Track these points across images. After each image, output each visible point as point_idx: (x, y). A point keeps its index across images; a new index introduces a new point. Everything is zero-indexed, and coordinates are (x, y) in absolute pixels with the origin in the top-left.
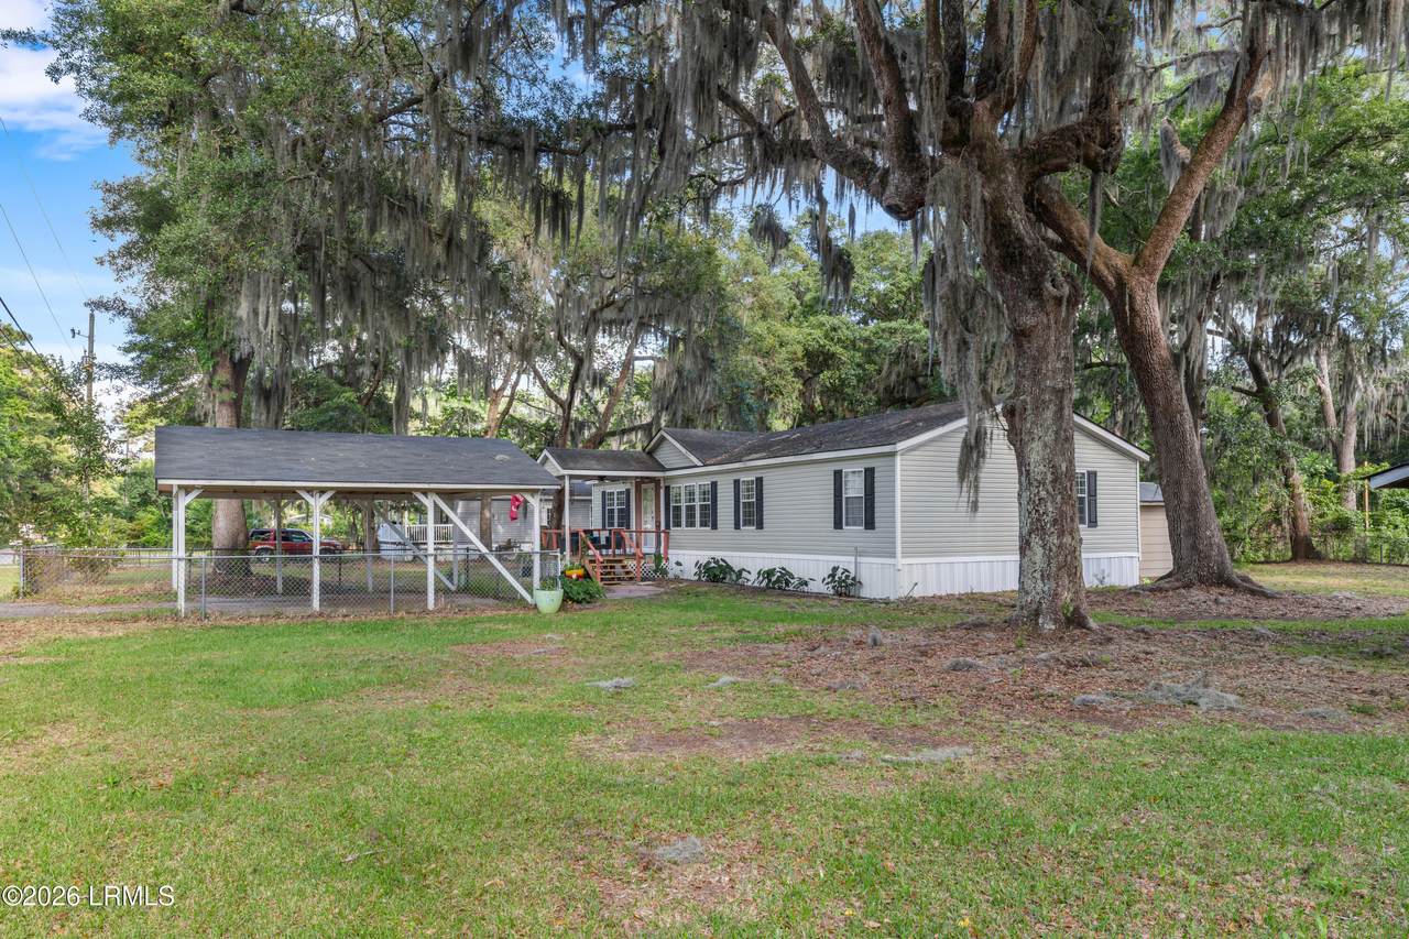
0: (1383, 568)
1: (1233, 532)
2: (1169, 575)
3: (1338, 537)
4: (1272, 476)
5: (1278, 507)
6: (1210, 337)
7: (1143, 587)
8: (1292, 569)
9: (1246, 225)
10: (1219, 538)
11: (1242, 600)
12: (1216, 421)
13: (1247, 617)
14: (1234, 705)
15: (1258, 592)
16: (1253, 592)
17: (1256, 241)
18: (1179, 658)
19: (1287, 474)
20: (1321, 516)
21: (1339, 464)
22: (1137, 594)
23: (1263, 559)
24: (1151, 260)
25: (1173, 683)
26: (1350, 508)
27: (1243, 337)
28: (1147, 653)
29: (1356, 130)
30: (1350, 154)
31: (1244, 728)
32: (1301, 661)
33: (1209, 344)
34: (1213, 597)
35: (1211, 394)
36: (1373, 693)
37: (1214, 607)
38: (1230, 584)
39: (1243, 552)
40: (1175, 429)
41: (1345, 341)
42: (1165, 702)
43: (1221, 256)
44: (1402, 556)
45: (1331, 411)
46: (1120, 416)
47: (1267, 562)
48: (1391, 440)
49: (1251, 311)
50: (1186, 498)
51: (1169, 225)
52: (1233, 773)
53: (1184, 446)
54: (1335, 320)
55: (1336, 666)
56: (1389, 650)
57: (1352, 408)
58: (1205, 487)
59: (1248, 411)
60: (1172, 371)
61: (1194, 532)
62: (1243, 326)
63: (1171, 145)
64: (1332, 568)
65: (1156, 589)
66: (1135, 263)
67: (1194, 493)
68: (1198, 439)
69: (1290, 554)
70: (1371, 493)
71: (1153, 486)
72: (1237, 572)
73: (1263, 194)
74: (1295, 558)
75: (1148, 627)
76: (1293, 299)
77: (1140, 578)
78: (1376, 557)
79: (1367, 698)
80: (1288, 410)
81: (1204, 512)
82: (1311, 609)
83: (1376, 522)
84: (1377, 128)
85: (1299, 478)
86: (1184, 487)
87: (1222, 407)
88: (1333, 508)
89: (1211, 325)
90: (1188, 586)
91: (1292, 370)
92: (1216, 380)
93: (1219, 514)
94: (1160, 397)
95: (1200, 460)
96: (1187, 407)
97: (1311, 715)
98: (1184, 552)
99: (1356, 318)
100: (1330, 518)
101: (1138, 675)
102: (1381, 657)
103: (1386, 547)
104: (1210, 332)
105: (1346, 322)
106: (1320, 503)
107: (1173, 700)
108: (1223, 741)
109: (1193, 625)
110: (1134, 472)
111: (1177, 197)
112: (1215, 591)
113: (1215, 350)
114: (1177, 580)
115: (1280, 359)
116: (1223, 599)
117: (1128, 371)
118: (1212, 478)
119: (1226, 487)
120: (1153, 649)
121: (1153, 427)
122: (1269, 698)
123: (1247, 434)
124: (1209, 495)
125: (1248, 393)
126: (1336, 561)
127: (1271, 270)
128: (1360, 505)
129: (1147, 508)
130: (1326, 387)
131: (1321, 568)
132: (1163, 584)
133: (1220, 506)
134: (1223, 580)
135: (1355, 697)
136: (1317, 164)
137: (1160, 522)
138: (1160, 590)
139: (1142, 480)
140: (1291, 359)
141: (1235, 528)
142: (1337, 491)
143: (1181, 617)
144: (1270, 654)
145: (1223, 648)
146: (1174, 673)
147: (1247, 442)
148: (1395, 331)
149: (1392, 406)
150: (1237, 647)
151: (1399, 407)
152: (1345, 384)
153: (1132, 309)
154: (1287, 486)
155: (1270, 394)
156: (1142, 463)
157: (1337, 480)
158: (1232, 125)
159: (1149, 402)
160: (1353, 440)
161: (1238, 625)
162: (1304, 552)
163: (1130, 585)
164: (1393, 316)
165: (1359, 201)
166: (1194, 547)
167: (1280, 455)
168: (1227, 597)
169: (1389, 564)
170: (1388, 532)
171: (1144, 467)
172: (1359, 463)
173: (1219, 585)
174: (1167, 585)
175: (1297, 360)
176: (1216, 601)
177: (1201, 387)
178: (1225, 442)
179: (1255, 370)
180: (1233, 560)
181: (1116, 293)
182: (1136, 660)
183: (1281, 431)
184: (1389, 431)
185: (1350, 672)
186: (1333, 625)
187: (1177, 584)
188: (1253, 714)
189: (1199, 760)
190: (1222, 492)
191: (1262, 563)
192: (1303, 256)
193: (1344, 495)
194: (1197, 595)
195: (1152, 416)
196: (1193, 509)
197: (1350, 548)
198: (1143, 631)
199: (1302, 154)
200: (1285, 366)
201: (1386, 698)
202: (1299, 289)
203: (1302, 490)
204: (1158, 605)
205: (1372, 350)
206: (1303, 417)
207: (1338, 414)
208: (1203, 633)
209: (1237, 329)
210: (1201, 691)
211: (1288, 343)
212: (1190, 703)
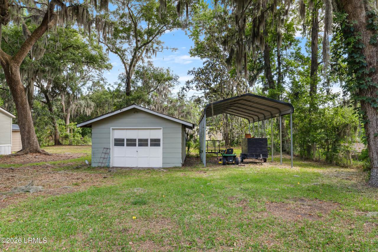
0: (75, 146)
1: (40, 139)
2: (21, 151)
3: (66, 139)
4: (50, 124)
5: (51, 132)
6: (35, 87)
7: (12, 155)
8: (55, 147)
9: (46, 59)
10: (36, 140)
11: (42, 156)
12: (36, 109)
13: (43, 161)
14: (41, 190)
15: (46, 154)
16: (45, 154)
17: (48, 64)
18: (24, 177)
19: (54, 123)
20: (62, 134)
21: (66, 122)
22: (10, 157)
23: (47, 145)
24: (18, 59)
25: (21, 186)
26: (68, 133)
27: (44, 88)
28: (12, 177)
29: (73, 45)
30: (71, 50)
31: (44, 197)
32: (59, 173)
33: (35, 88)
34: (34, 156)
35: (35, 102)
36: (78, 179)
37: (34, 159)
38: (39, 152)
39: (42, 144)
40: (24, 109)
41: (68, 94)
42: (18, 193)
43: (39, 65)
44: (79, 143)
45: (64, 110)
46: (7, 105)
47: (48, 146)
48: (77, 117)
49: (46, 82)
50: (27, 129)
51: (24, 51)
52: (42, 215)
53: (27, 114)
54: (66, 88)
55: (68, 173)
56: (80, 167)
57: (69, 110)
58: (33, 126)
59: (45, 107)
60: (24, 92)
61: (29, 138)
62: (44, 85)
63: (25, 29)
64: (64, 147)
65: (16, 155)
66: (13, 59)
67: (29, 128)
68: (30, 113)
69: (54, 144)
70: (73, 129)
71: (17, 125)
72: (40, 149)
73: (50, 53)
74: (55, 145)
75: (13, 167)
76: (57, 81)
77: (11, 152)
78: (74, 144)
79: (76, 180)
80: (54, 108)
81: (32, 133)
82: (60, 158)
83: (74, 136)
84: (77, 46)
85: (57, 125)
86: (26, 125)
87: (38, 106)
88: (65, 132)
89: (35, 83)
90: (26, 154)
91: (56, 99)
92: (36, 98)
93: (36, 134)
94: (19, 99)
95: (31, 118)
96: (28, 103)
97: (63, 188)
98: (26, 144)
99: (71, 88)
100: (64, 135)
101: (8, 185)
102: (78, 169)
103: (76, 141)
104: (35, 85)
105: (68, 89)
106: (62, 131)
107: (21, 192)
108: (38, 203)
109: (28, 165)
110: (11, 121)
111: (27, 44)
112: (34, 154)
113: (36, 91)
114: (23, 152)
115: (53, 95)
116: (37, 157)
117: (10, 92)
118: (35, 124)
119: (38, 126)
120: (14, 175)
121: (17, 108)
122: (51, 185)
123: (44, 113)
124: (34, 129)
125: (45, 103)
126: (65, 145)
127: (52, 72)
128: (70, 132)
129: (14, 131)
130: (63, 104)
131: (62, 147)
132: (19, 153)
133: (37, 131)
134: (37, 151)
135: (74, 181)
136: (64, 50)
137: (18, 136)
138: (18, 155)
139: (13, 123)
140: (56, 96)
141: (40, 137)
142: (66, 128)
143: (24, 163)
144: (51, 171)
145: (37, 171)
146: (22, 182)
147: (44, 115)
148: (79, 93)
149: (77, 110)
150: (41, 170)
151: (79, 110)
152: (68, 103)
153: (11, 72)
154: (54, 127)
155: (50, 104)
156: (13, 118)
157: (66, 126)
158: (43, 29)
159: (16, 101)
160: (69, 117)
161: (41, 164)
162: (57, 143)
163: (8, 154)
164: (79, 89)
165: (73, 61)
166: (29, 143)
167: (53, 119)
168: (38, 156)
169: (76, 145)
170: (76, 138)
171: (14, 120)
172: (70, 122)
173: (36, 153)
174: (20, 154)
175: (57, 96)
176: (35, 157)
177: (32, 99)
178: (39, 115)
179: (47, 97)
180: (40, 146)
181: (6, 66)
182: (8, 179)
183: (53, 113)
184: (77, 116)
185: (72, 174)
186: (66, 161)
187: (23, 153)
188: (47, 192)
189: (30, 213)
190: (37, 128)
191: (47, 146)
192: (60, 71)
193: (67, 129)
194: (29, 156)
195: (17, 105)
196: (29, 132)
197: (68, 142)
198: (11, 169)
199: (60, 46)
200: (54, 97)
201: (81, 180)
202: (58, 79)
203: (57, 128)
204: (18, 160)
205: (74, 96)
206: (58, 111)
207: (66, 111)
208: (31, 167)
209: (42, 86)
210: (31, 187)
211: (55, 92)
212: (27, 191)
